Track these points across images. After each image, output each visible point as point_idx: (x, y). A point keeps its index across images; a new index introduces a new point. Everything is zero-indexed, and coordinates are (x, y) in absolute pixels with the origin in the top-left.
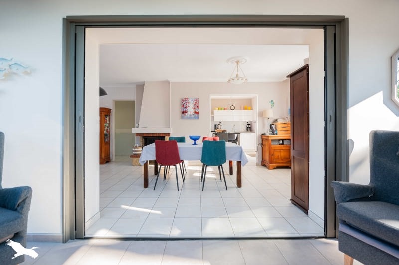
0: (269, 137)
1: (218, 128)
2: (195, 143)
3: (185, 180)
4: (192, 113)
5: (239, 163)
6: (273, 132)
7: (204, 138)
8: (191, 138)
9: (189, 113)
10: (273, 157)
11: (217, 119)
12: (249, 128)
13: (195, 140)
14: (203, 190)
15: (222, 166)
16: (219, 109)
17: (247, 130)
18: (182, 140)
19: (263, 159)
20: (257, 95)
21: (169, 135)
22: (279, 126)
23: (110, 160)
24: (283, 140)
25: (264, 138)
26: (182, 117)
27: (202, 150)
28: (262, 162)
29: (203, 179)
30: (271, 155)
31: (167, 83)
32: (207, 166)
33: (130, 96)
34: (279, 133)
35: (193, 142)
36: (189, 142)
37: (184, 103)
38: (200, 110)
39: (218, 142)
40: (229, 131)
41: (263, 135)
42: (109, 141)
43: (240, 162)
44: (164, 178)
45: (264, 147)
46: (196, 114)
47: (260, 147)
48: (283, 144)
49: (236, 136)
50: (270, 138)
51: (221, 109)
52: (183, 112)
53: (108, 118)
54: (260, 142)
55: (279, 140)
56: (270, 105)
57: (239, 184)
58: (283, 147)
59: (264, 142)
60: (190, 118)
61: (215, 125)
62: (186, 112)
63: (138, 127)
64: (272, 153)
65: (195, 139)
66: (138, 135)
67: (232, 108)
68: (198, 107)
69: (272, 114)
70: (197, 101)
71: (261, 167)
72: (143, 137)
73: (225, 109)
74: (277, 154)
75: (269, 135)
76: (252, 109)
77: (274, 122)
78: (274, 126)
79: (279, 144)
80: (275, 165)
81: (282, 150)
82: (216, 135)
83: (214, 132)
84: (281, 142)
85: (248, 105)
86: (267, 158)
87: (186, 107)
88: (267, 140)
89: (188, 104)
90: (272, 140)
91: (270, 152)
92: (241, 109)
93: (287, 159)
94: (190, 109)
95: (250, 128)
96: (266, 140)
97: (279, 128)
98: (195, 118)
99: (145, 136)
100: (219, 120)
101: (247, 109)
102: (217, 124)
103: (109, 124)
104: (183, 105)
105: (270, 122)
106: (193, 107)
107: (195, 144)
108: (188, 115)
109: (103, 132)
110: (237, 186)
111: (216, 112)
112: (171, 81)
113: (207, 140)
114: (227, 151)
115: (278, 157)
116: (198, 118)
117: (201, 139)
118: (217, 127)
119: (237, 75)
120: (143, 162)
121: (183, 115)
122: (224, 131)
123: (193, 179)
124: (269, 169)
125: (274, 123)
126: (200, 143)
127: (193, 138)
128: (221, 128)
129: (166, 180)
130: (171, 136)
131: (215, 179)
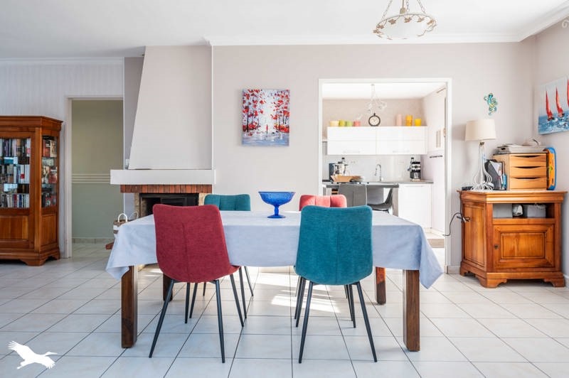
0: (485, 195)
1: (337, 172)
2: (277, 211)
3: (249, 322)
4: (271, 129)
5: (413, 277)
6: (496, 181)
7: (304, 199)
8: (265, 197)
9: (262, 129)
10: (496, 252)
11: (335, 150)
12: (417, 172)
13: (277, 204)
14: (300, 362)
15: (358, 284)
16: (340, 125)
17: (412, 177)
18: (240, 203)
19: (464, 257)
20: (450, 80)
21: (208, 188)
22: (513, 164)
23: (59, 253)
24: (524, 205)
25: (468, 197)
26: (244, 142)
27: (297, 233)
28: (462, 263)
29: (301, 317)
30: (492, 247)
31: (204, 49)
32: (312, 284)
33: (111, 88)
34: (513, 183)
35: (270, 209)
36: (260, 209)
37: (249, 102)
38: (292, 122)
39: (345, 211)
40: (368, 179)
41: (464, 189)
42: (57, 205)
43: (416, 273)
44: (188, 314)
45: (468, 225)
46: (282, 134)
47: (458, 222)
48: (523, 216)
49: (386, 192)
50: (488, 199)
51: (346, 125)
52: (247, 128)
53: (52, 146)
54: (458, 209)
55: (514, 205)
56: (486, 106)
57: (412, 341)
58: (524, 225)
59: (468, 211)
60: (264, 143)
61: (331, 166)
62: (254, 128)
63: (127, 168)
64: (495, 242)
65: (276, 201)
66: (126, 188)
67: (374, 121)
68: (286, 113)
69: (491, 131)
70: (283, 97)
71: (460, 276)
72: (141, 194)
73: (354, 124)
74: (509, 244)
75: (483, 191)
76: (424, 124)
77: (497, 153)
78: (497, 166)
79: (514, 217)
80: (503, 275)
81: (524, 232)
82: (335, 190)
83: (329, 183)
84: (519, 210)
85: (414, 113)
86: (479, 253)
87: (255, 114)
88: (480, 204)
89: (258, 104)
90: (496, 205)
91: (489, 239)
92: (396, 125)
93: (538, 257)
94: (266, 120)
95: (419, 171)
96: (476, 203)
97: (513, 171)
98: (278, 142)
99: (145, 191)
100: (341, 153)
101: (412, 124)
102: (335, 162)
103: (57, 160)
104: (247, 108)
105: (486, 153)
106: (274, 114)
107: (277, 216)
108: (261, 136)
109: (38, 181)
110: (404, 346)
111: (334, 132)
112: (212, 44)
113: (311, 203)
114: (376, 239)
115: (512, 251)
116: (286, 142)
117: (296, 200)
118: (335, 168)
119: (402, 10)
120: (121, 268)
121: (246, 135)
122: (354, 180)
123: (271, 313)
124: (485, 285)
125: (496, 157)
126: (291, 212)
127: (271, 197)
128: (347, 172)
129: (192, 321)
130: (214, 193)
131: (336, 317)
